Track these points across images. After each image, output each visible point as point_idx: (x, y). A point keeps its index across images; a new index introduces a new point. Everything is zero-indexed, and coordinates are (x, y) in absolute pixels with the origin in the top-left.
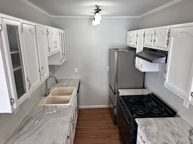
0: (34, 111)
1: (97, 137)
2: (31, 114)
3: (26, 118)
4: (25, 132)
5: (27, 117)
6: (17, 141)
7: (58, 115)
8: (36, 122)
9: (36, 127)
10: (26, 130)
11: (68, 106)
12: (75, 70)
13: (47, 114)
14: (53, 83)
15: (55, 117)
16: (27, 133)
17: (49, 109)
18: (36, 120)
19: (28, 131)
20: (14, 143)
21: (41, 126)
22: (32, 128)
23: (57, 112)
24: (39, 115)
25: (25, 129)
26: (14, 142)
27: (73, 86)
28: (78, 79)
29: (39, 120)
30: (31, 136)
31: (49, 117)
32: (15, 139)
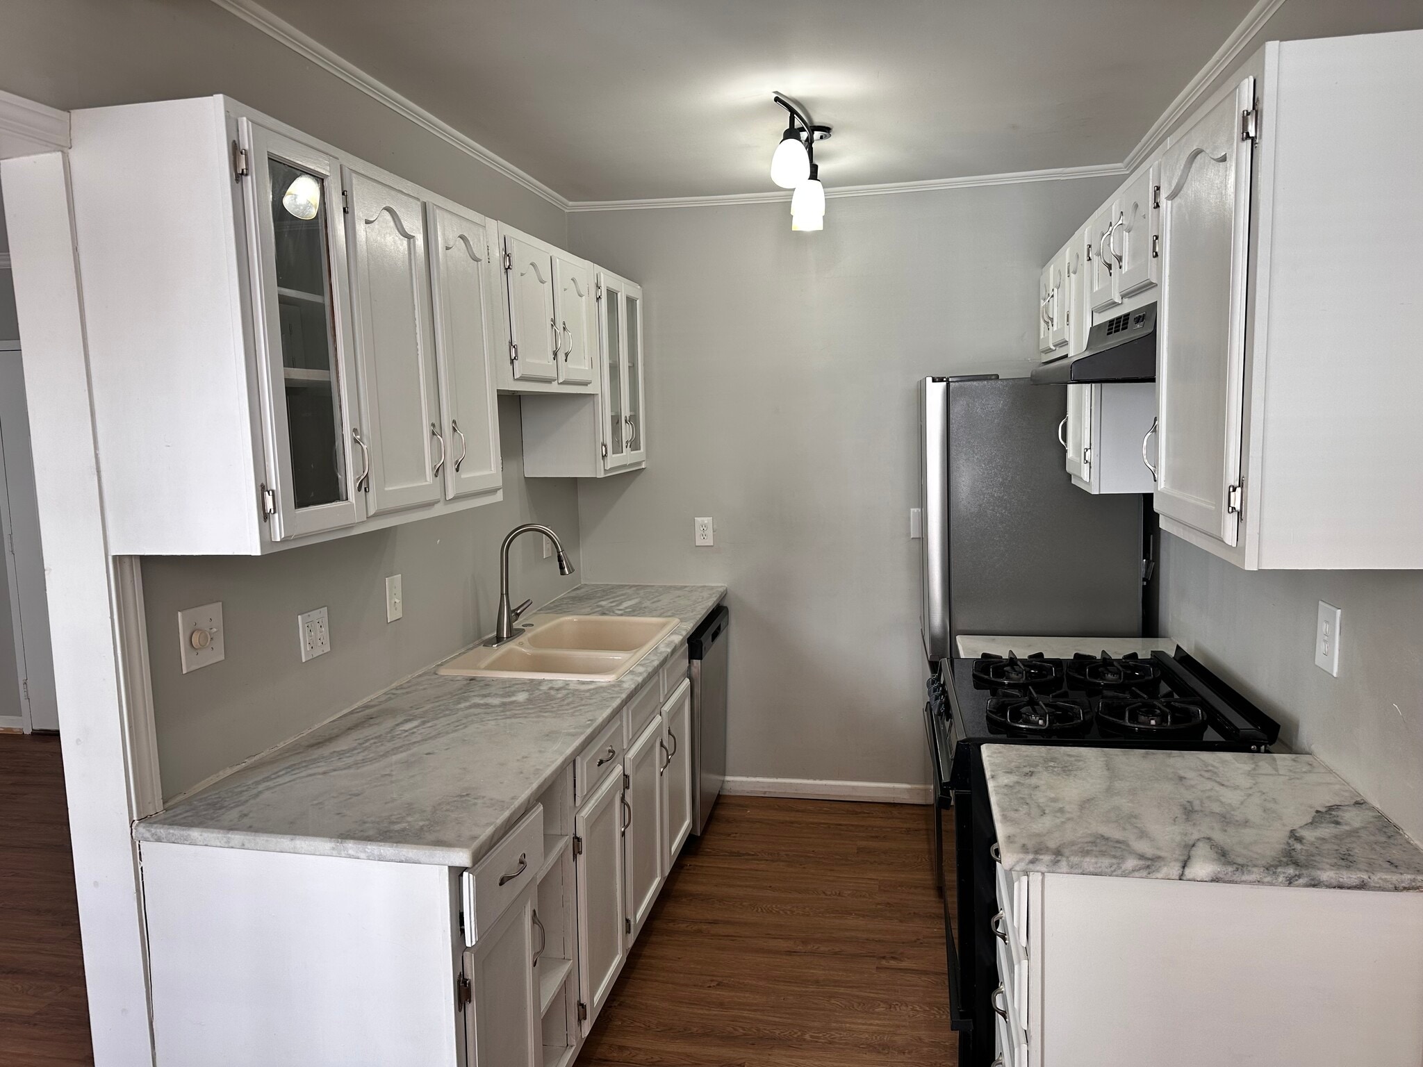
0: (407, 693)
1: (800, 948)
2: (386, 701)
3: (358, 712)
4: (341, 754)
5: (366, 707)
6: (288, 774)
7: (530, 711)
8: (407, 726)
9: (398, 743)
10: (345, 748)
11: (605, 684)
12: (698, 531)
13: (477, 706)
14: (563, 599)
15: (514, 716)
16: (348, 755)
17: (492, 690)
18: (407, 721)
19: (356, 752)
20: (275, 778)
21: (423, 740)
22: (375, 743)
23: (529, 701)
24: (428, 707)
25: (343, 744)
26: (273, 776)
27: (669, 614)
28: (712, 588)
29: (424, 723)
30: (360, 767)
31: (479, 714)
32: (283, 769)
